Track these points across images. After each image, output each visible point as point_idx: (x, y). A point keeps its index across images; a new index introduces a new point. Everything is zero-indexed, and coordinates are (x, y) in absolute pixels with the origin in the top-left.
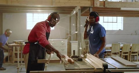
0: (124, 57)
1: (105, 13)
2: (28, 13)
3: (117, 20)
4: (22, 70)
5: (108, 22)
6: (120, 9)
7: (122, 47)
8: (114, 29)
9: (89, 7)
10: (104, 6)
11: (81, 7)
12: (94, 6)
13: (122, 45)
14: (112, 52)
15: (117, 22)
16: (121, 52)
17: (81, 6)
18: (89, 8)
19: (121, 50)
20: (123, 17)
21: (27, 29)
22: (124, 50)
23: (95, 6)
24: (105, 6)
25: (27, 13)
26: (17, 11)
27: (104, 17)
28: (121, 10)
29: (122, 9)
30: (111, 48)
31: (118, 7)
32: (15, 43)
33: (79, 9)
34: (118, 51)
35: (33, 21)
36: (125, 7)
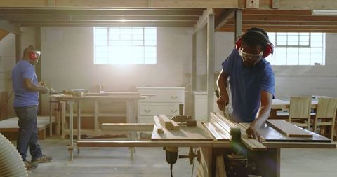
0: (323, 131)
1: (278, 23)
2: (96, 26)
3: (310, 41)
4: (80, 154)
5: (287, 46)
6: (310, 12)
7: (316, 106)
8: (302, 63)
9: (235, 10)
10: (271, 7)
11: (215, 10)
12: (245, 7)
13: (315, 102)
14: (290, 118)
15: (309, 46)
16: (313, 117)
17: (216, 7)
18: (234, 13)
19: (314, 114)
20: (324, 34)
21: (95, 63)
22: (321, 114)
23: (248, 7)
24: (274, 7)
25: (94, 28)
26: (72, 22)
27: (278, 33)
28: (313, 14)
29: (316, 12)
30: (288, 107)
31: (306, 8)
32: (64, 92)
33: (209, 15)
34: (306, 114)
35: (108, 45)
36: (323, 7)
